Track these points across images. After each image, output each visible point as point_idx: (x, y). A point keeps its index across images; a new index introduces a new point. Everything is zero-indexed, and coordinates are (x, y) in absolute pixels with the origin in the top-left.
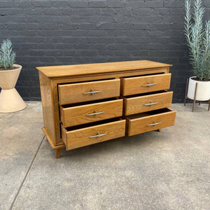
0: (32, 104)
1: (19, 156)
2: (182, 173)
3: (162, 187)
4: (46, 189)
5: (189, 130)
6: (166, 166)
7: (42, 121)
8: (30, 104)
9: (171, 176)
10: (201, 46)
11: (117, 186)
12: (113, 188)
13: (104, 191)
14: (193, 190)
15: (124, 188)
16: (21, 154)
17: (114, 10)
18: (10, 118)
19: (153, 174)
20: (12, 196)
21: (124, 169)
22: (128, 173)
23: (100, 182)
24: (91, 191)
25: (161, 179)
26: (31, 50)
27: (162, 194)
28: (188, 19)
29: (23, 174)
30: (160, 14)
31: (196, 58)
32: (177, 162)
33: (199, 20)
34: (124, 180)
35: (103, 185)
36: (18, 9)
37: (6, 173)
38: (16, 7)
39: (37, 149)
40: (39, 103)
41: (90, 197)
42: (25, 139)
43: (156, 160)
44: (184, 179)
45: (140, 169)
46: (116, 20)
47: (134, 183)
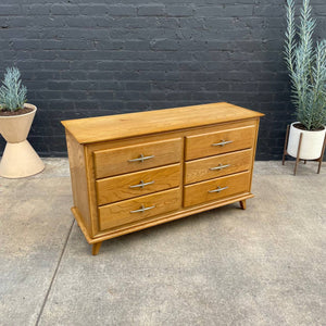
0: (53, 163)
1: (39, 252)
2: (275, 277)
3: (245, 301)
4: (81, 305)
5: (289, 208)
6: (252, 268)
7: (70, 192)
8: (49, 163)
9: (259, 283)
10: (309, 77)
11: (182, 300)
12: (176, 302)
13: (163, 308)
14: (289, 305)
15: (192, 302)
16: (42, 248)
17: (177, 19)
18: (21, 188)
19: (234, 280)
20: (34, 316)
22: (199, 279)
23: (158, 293)
24: (145, 308)
26: (50, 80)
27: (245, 312)
28: (290, 35)
29: (47, 281)
30: (248, 25)
31: (302, 96)
32: (268, 260)
33: (306, 38)
34: (191, 289)
35: (162, 297)
37: (23, 280)
38: (25, 15)
39: (64, 240)
40: (63, 160)
41: (143, 317)
42: (46, 223)
43: (238, 257)
44: (277, 288)
45: (215, 271)
46: (180, 35)
47: (206, 294)
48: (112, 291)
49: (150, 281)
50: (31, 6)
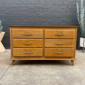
9: (81, 79)
17: (46, 9)
19: (71, 78)
21: (55, 76)
22: (57, 78)
25: (76, 80)
30: (66, 11)
35: (44, 83)
36: (6, 9)
38: (5, 8)
45: (63, 75)
46: (47, 13)
47: (61, 82)
48: (24, 81)
49: (39, 78)
50: (6, 6)
